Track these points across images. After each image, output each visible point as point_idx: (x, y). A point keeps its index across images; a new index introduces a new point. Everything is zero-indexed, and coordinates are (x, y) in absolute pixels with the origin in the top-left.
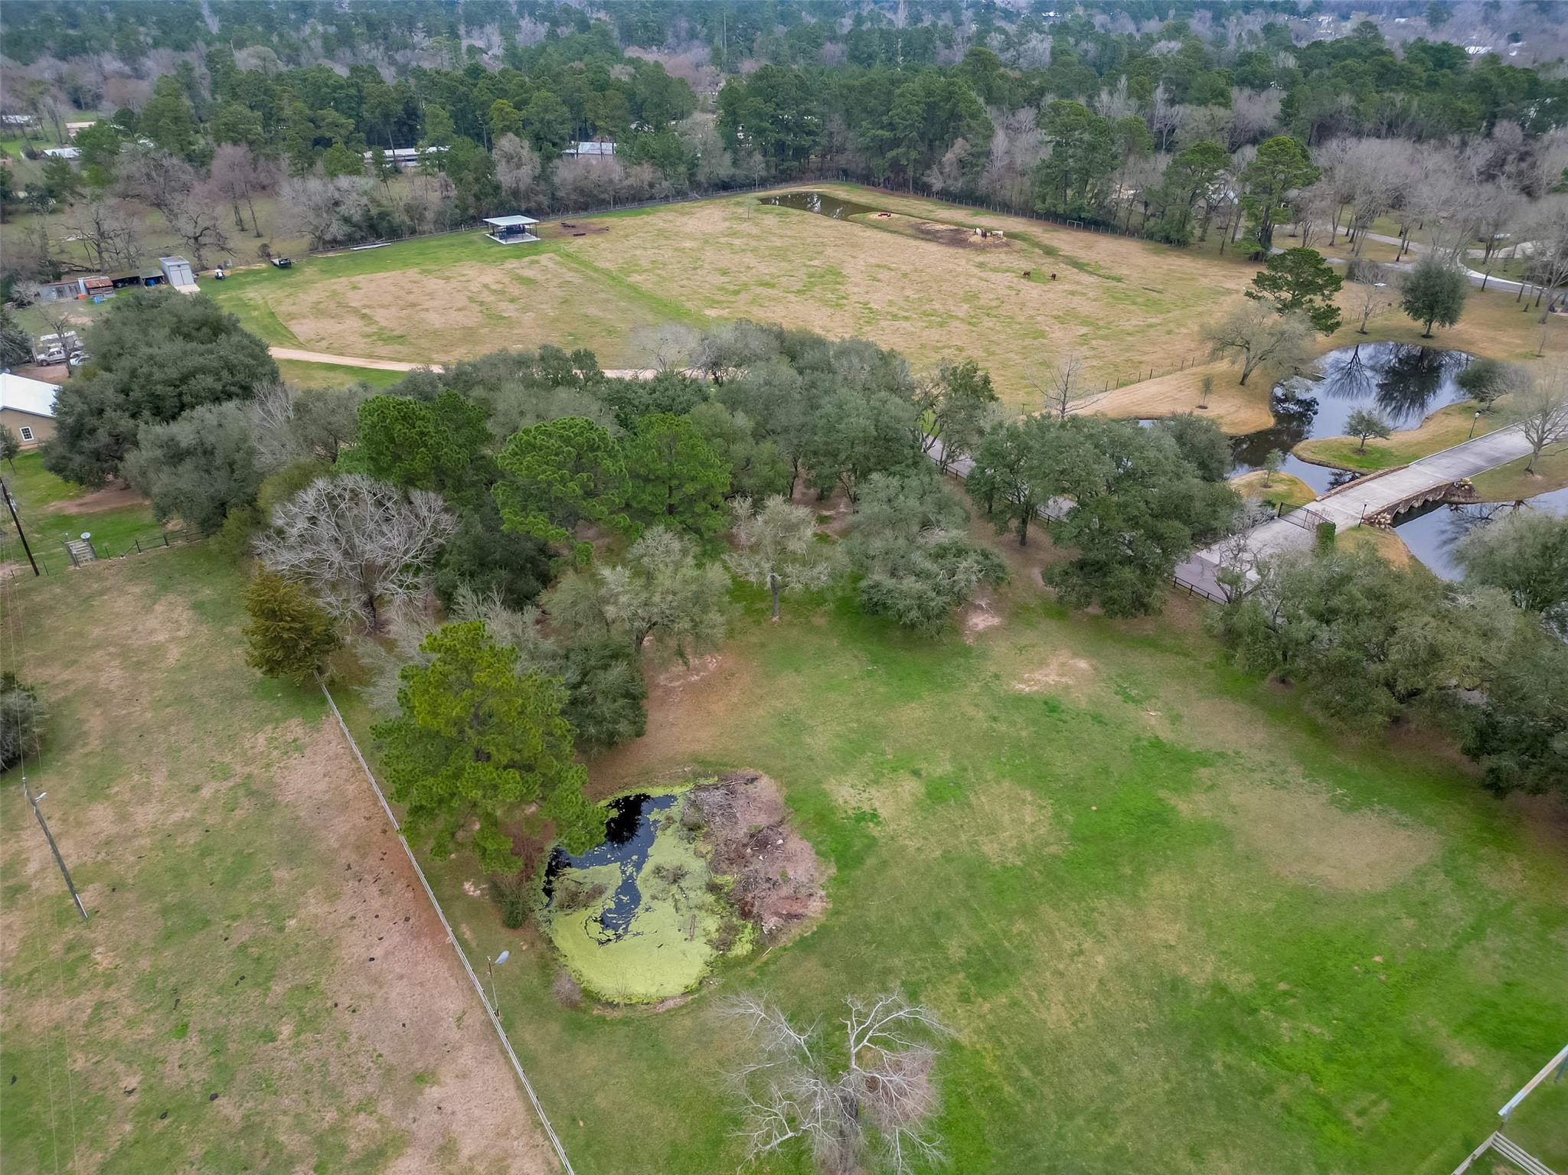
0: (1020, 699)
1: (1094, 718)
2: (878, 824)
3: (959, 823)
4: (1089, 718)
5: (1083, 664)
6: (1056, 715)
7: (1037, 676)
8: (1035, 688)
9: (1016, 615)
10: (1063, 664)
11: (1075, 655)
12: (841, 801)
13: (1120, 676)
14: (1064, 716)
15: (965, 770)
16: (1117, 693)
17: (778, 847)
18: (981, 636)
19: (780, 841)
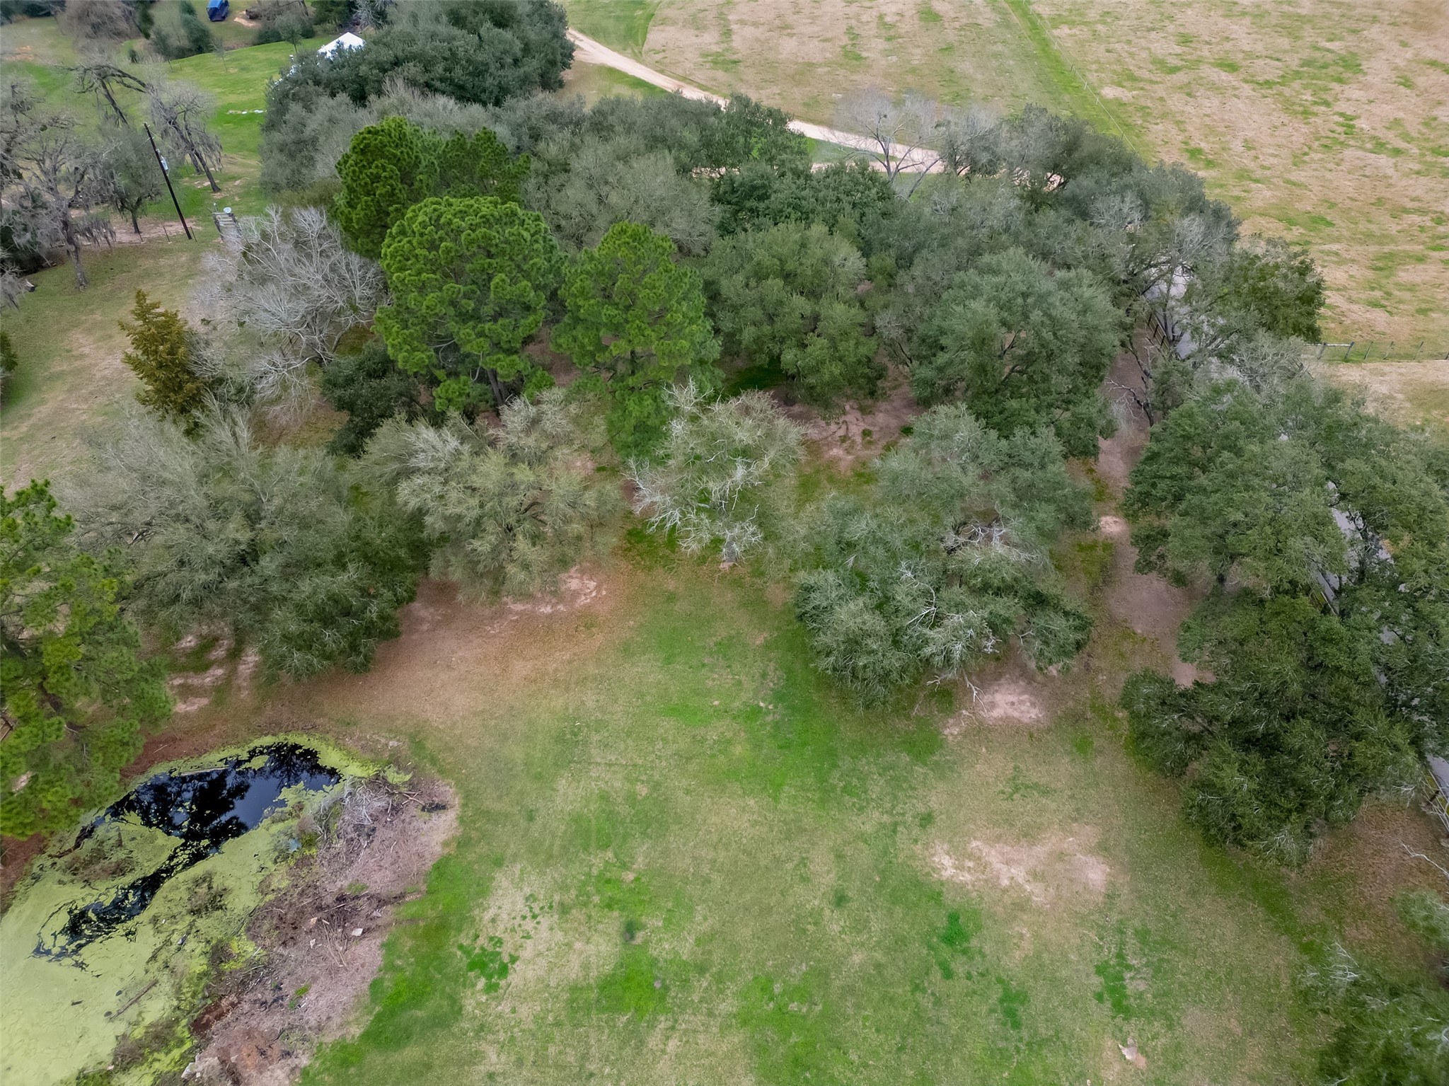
0: (918, 884)
1: (1007, 997)
2: (491, 988)
3: (592, 1067)
4: (996, 993)
5: (1096, 874)
6: (945, 952)
7: (993, 856)
8: (965, 877)
9: (1076, 718)
10: (1061, 856)
11: (1103, 849)
12: (487, 916)
13: (1143, 935)
14: (959, 967)
15: (702, 970)
16: (1100, 971)
17: (347, 938)
18: (981, 732)
19: (358, 932)
